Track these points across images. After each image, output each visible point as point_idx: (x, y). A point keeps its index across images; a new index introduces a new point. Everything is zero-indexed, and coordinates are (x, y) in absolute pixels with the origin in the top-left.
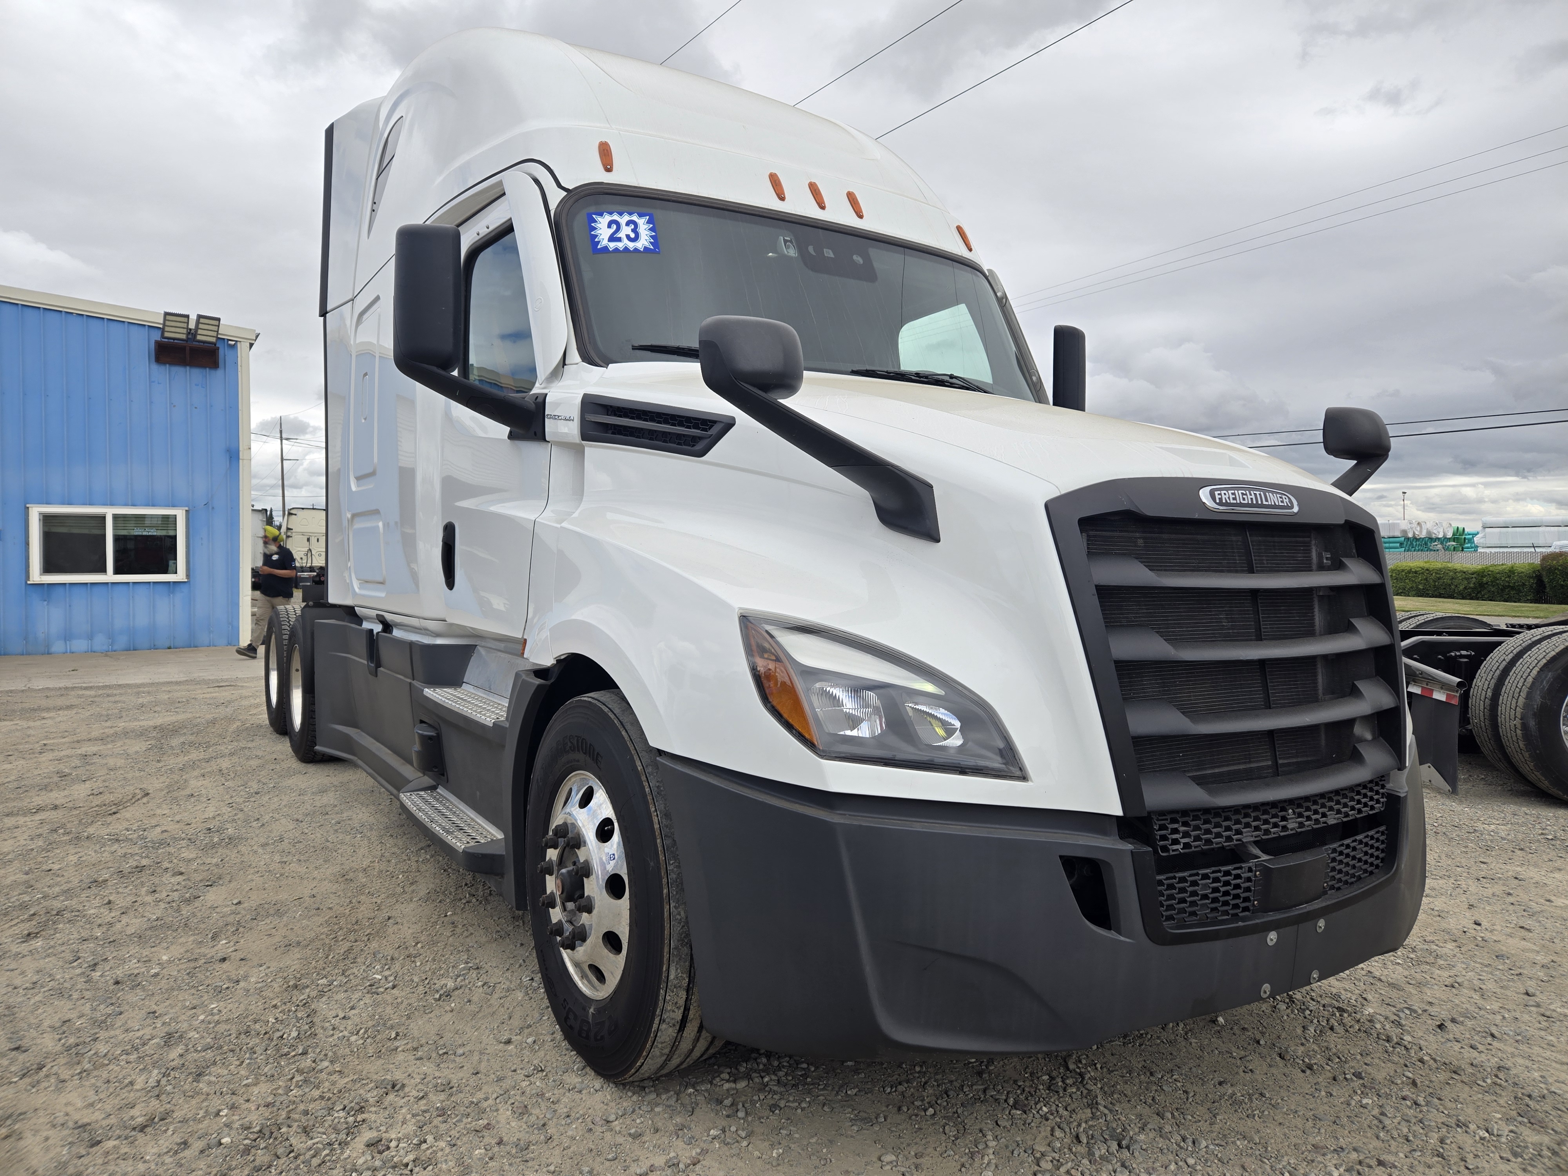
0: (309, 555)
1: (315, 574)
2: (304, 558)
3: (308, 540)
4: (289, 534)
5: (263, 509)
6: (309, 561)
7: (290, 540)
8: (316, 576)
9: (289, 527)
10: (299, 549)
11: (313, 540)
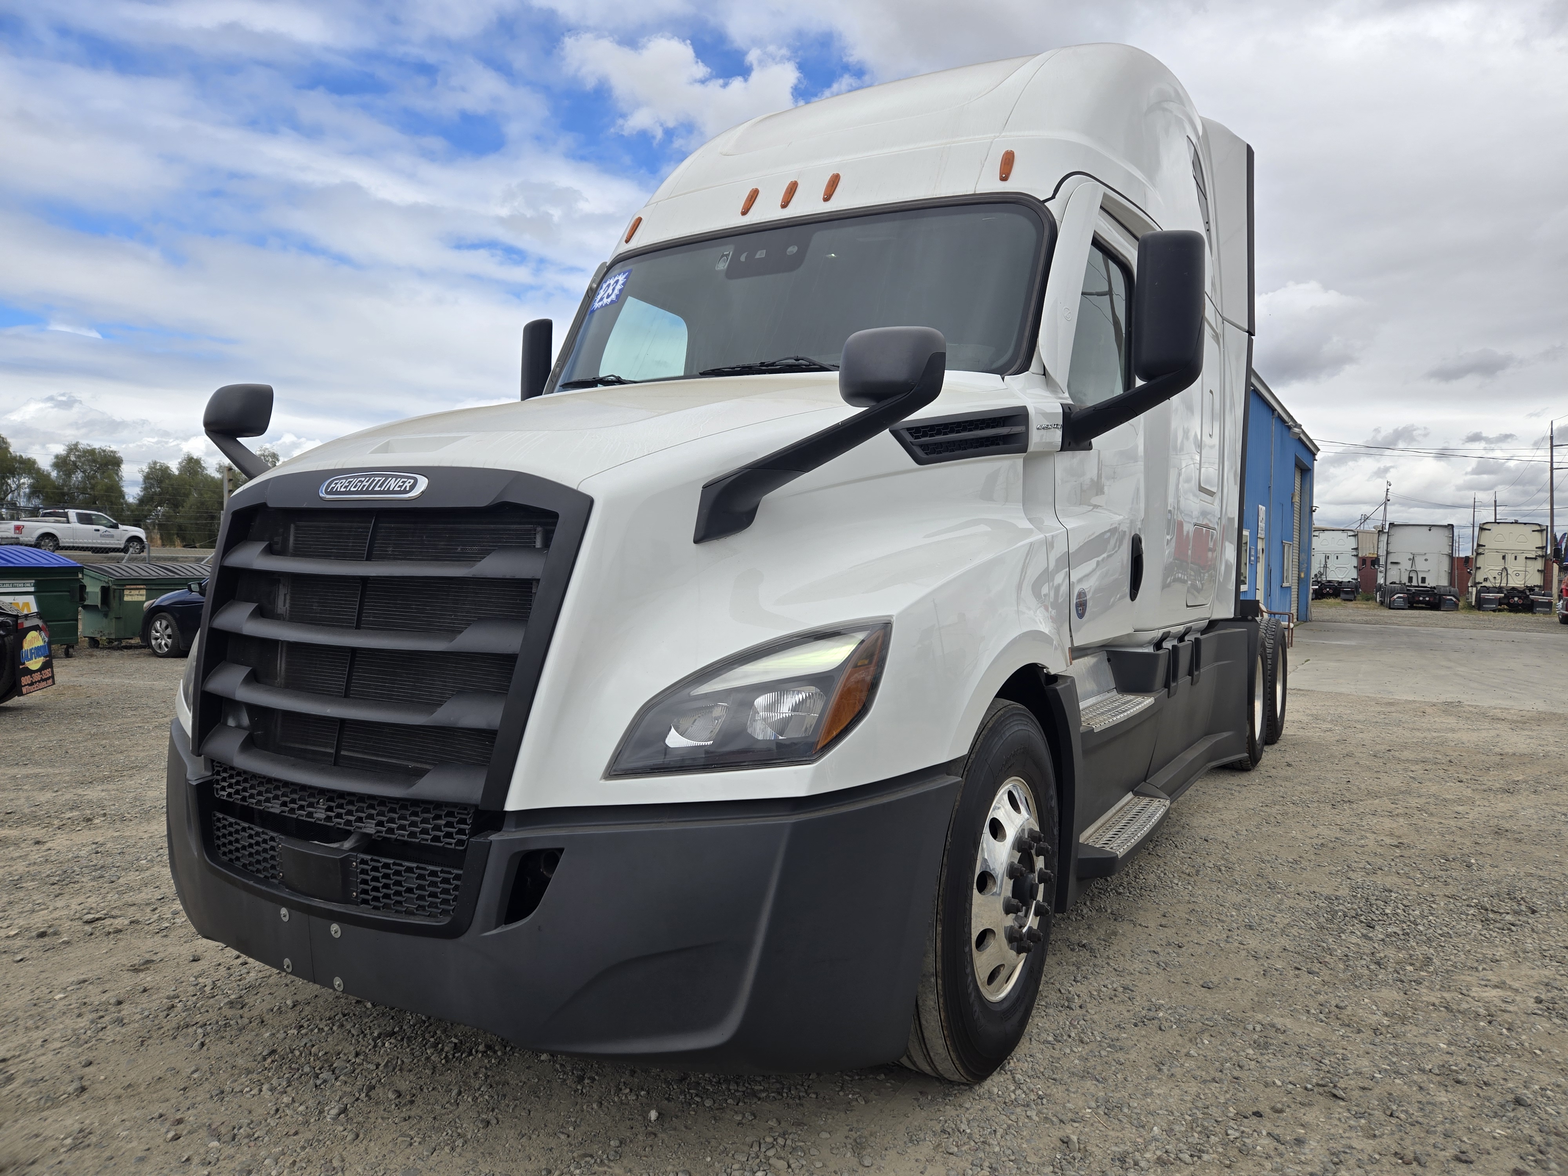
0: (1504, 574)
1: (1502, 595)
2: (1498, 577)
3: (1504, 557)
4: (1480, 551)
5: (1449, 525)
6: (1504, 581)
7: (1480, 558)
8: (1504, 598)
9: (1481, 543)
10: (1492, 568)
11: (1510, 558)
